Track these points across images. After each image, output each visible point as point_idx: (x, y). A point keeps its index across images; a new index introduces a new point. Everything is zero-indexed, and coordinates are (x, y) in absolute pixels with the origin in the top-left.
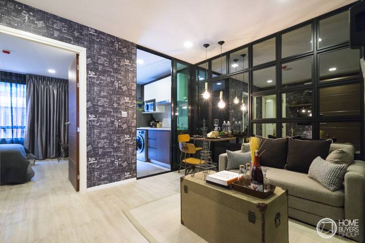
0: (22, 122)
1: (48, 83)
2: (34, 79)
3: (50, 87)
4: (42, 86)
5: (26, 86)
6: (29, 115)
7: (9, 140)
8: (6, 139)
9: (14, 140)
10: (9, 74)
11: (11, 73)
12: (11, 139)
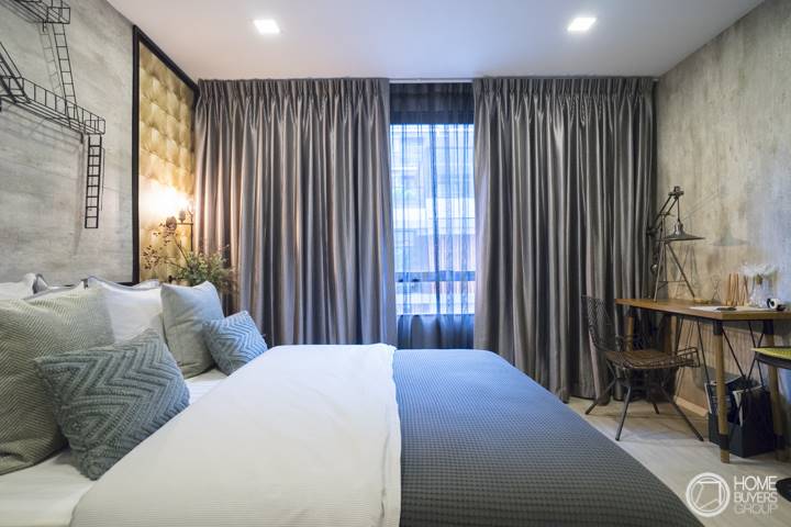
1: (535, 101)
7: (428, 322)
8: (423, 318)
9: (443, 320)
10: (425, 91)
11: (431, 86)
12: (434, 318)
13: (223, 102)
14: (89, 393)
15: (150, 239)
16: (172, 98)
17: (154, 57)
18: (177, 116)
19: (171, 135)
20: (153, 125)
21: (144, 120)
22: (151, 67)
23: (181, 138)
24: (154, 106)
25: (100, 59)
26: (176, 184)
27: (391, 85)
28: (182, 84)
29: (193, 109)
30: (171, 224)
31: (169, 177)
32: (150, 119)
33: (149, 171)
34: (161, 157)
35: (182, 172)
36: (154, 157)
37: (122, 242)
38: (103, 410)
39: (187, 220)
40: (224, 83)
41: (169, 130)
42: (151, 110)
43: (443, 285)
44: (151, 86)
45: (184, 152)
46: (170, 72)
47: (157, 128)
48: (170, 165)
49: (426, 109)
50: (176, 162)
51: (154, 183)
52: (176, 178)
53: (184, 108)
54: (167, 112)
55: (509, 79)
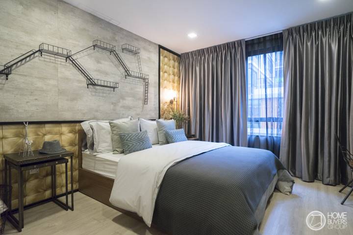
0: (279, 113)
1: (320, 33)
2: (294, 35)
3: (324, 40)
4: (309, 44)
5: (283, 52)
6: (288, 100)
7: (262, 139)
8: (260, 137)
9: (269, 138)
10: (262, 40)
11: (264, 38)
12: (265, 138)
13: (188, 60)
14: (127, 140)
15: (164, 107)
16: (172, 62)
17: (166, 51)
18: (174, 67)
19: (171, 74)
20: (165, 72)
21: (162, 71)
22: (164, 55)
23: (175, 73)
24: (166, 66)
25: (149, 58)
26: (173, 89)
27: (246, 41)
28: (176, 56)
29: (179, 63)
30: (171, 102)
31: (171, 87)
32: (164, 71)
33: (164, 86)
34: (167, 81)
35: (176, 84)
36: (165, 82)
37: (155, 108)
38: (129, 144)
39: (176, 100)
40: (188, 53)
41: (171, 72)
42: (165, 67)
43: (269, 124)
44: (165, 60)
45: (176, 78)
46: (171, 54)
47: (167, 73)
48: (172, 83)
49: (263, 48)
50: (173, 82)
51: (166, 89)
52: (173, 87)
53: (176, 64)
54: (170, 67)
55: (303, 26)
